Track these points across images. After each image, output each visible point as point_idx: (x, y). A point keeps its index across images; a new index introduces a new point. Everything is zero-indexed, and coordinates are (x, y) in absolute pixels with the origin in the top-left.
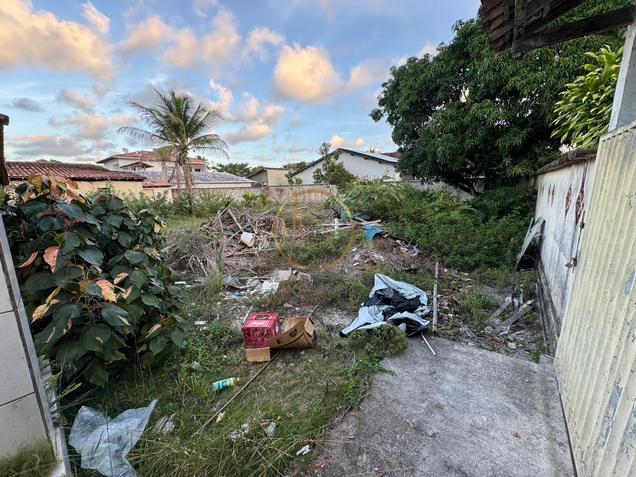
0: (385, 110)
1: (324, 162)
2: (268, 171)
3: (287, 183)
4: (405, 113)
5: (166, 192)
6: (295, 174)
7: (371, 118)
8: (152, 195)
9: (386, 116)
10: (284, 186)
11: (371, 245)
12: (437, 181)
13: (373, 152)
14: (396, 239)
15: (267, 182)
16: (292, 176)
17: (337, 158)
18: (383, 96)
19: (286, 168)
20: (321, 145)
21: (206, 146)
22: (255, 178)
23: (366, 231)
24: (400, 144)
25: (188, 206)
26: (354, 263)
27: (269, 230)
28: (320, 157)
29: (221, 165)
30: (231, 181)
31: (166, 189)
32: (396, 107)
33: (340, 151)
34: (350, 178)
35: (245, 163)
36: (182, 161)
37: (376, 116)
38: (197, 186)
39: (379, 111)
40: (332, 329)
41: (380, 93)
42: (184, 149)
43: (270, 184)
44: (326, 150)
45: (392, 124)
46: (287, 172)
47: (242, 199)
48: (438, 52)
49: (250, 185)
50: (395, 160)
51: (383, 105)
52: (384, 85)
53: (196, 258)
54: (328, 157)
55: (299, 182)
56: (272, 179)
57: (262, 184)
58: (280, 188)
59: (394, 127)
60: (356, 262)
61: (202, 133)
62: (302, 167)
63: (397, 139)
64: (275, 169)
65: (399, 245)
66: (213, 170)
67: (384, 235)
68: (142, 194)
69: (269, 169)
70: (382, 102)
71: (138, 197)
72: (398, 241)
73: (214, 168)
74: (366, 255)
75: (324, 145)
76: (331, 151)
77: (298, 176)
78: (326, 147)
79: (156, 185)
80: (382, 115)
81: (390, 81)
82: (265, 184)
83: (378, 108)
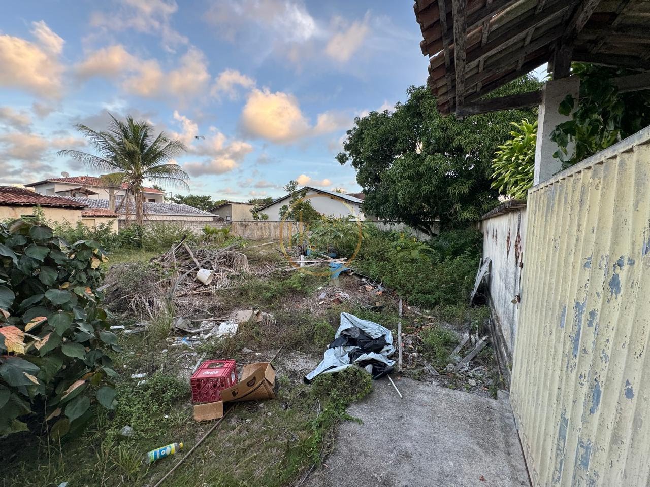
0: (350, 155)
1: (291, 199)
2: (233, 205)
3: (252, 219)
4: (368, 159)
5: (110, 223)
6: (261, 210)
7: (337, 161)
8: (92, 225)
9: (351, 161)
10: (249, 221)
11: (337, 283)
12: (399, 222)
13: (338, 192)
14: (361, 277)
15: (231, 216)
16: (257, 212)
17: (304, 195)
18: (348, 142)
19: (251, 203)
20: (289, 183)
21: (164, 176)
22: (217, 211)
23: (332, 269)
24: (364, 186)
25: (137, 238)
26: (320, 302)
27: (230, 267)
28: (287, 194)
29: (180, 197)
30: (191, 214)
31: (111, 219)
32: (361, 153)
33: (307, 189)
34: (317, 216)
35: (207, 196)
36: (134, 189)
37: (342, 159)
38: (149, 218)
39: (345, 155)
40: (296, 375)
41: (345, 139)
42: (138, 178)
43: (234, 218)
44: (293, 187)
45: (356, 167)
46: (252, 207)
47: (202, 233)
48: (396, 110)
49: (211, 219)
50: (360, 201)
51: (348, 150)
52: (349, 132)
53: (140, 298)
54: (295, 194)
55: (265, 218)
56: (236, 214)
57: (225, 219)
58: (244, 223)
59: (358, 170)
60: (321, 300)
61: (161, 162)
62: (268, 203)
63: (361, 181)
64: (240, 204)
65: (365, 284)
66: (170, 201)
67: (350, 273)
68: (80, 224)
69: (234, 203)
70: (347, 147)
71: (74, 227)
72: (364, 279)
73: (171, 199)
74: (332, 294)
75: (291, 182)
76: (298, 188)
77: (264, 212)
78: (293, 184)
79: (99, 214)
80: (347, 159)
81: (354, 129)
82: (229, 218)
83: (344, 152)
